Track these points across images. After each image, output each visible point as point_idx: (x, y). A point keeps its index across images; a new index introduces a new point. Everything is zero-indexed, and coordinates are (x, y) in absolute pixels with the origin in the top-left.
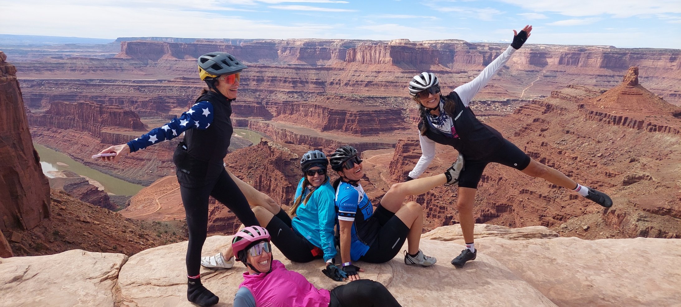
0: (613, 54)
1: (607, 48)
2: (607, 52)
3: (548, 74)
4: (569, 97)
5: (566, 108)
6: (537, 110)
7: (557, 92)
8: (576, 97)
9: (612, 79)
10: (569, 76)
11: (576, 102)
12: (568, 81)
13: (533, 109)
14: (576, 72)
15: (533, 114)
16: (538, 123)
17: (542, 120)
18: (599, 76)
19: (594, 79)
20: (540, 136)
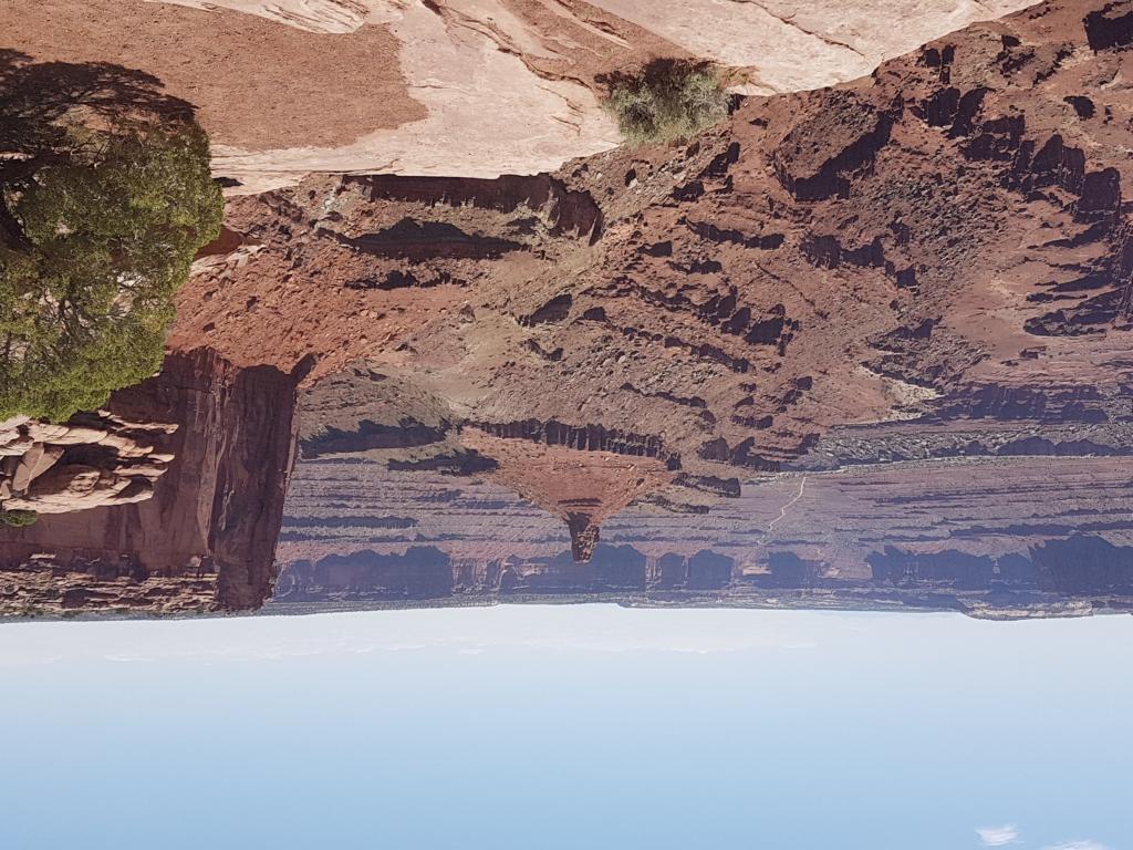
0: (623, 590)
1: (635, 601)
2: (634, 593)
3: (752, 538)
4: (701, 486)
5: (705, 458)
6: (766, 448)
7: (728, 496)
8: (688, 486)
9: (614, 533)
10: (704, 534)
11: (685, 475)
12: (706, 524)
13: (777, 449)
14: (690, 544)
15: (773, 438)
16: (760, 417)
17: (752, 426)
18: (643, 539)
19: (651, 530)
20: (753, 387)
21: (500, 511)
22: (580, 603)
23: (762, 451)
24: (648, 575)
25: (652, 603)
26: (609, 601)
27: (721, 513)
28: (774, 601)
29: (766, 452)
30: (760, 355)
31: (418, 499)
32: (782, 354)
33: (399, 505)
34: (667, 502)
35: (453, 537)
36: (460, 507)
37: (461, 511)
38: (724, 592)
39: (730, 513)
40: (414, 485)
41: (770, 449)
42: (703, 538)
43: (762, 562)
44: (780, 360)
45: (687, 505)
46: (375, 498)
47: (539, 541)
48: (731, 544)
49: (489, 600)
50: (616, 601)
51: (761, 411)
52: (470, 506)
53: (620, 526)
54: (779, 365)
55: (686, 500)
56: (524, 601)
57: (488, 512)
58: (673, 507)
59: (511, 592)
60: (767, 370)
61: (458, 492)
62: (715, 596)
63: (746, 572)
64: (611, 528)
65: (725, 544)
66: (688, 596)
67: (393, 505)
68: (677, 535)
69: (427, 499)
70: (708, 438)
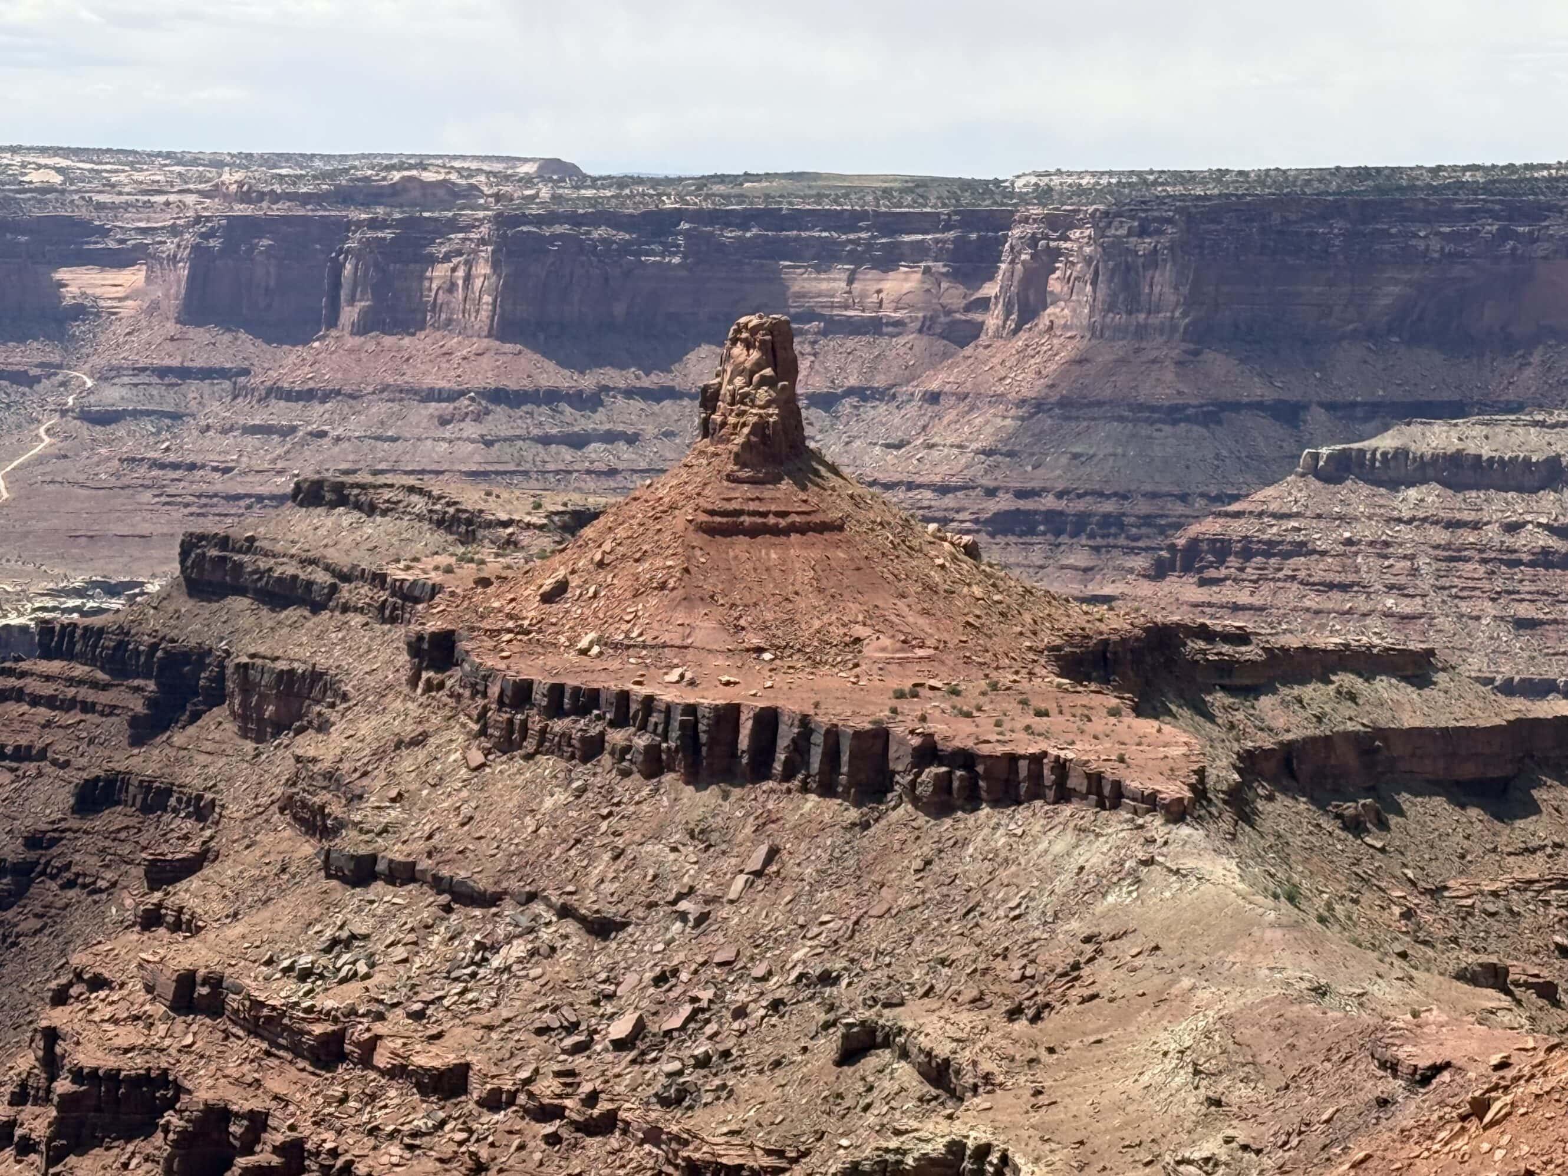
0: (575, 220)
1: (527, 181)
2: (534, 210)
3: (113, 396)
4: (322, 577)
5: (316, 676)
6: (88, 707)
7: (224, 542)
8: (379, 579)
9: (597, 421)
10: (280, 413)
11: (387, 614)
12: (276, 446)
13: (51, 702)
14: (328, 376)
15: (61, 746)
16: (113, 818)
17: (146, 786)
18: (498, 396)
19: (471, 429)
20: (151, 920)
21: (1004, 503)
22: (722, 179)
23: (104, 698)
24: (482, 269)
25: (471, 173)
26: (622, 182)
27: (220, 484)
28: (35, 177)
29: (85, 693)
30: (128, 1035)
31: (1301, 549)
32: (52, 1035)
33: (1366, 531)
34: (443, 523)
35: (1174, 414)
36: (1147, 520)
37: (1144, 507)
38: (213, 207)
39: (187, 486)
40: (1312, 600)
41: (68, 705)
42: (290, 396)
43: (79, 311)
44: (58, 1017)
45: (371, 509)
46: (1454, 556)
47: (864, 394)
48: (184, 373)
49: (1044, 194)
50: (595, 182)
51: (114, 836)
52: (1112, 524)
53: (578, 442)
54: (60, 998)
55: (375, 528)
56: (919, 186)
57: (1048, 502)
58: (420, 503)
59: (970, 219)
60: (98, 983)
61: (1159, 571)
62: (246, 195)
63: (133, 277)
64: (610, 438)
65: (208, 374)
66: (345, 196)
67: (1387, 533)
68: (379, 409)
69: (1270, 548)
70: (307, 745)
